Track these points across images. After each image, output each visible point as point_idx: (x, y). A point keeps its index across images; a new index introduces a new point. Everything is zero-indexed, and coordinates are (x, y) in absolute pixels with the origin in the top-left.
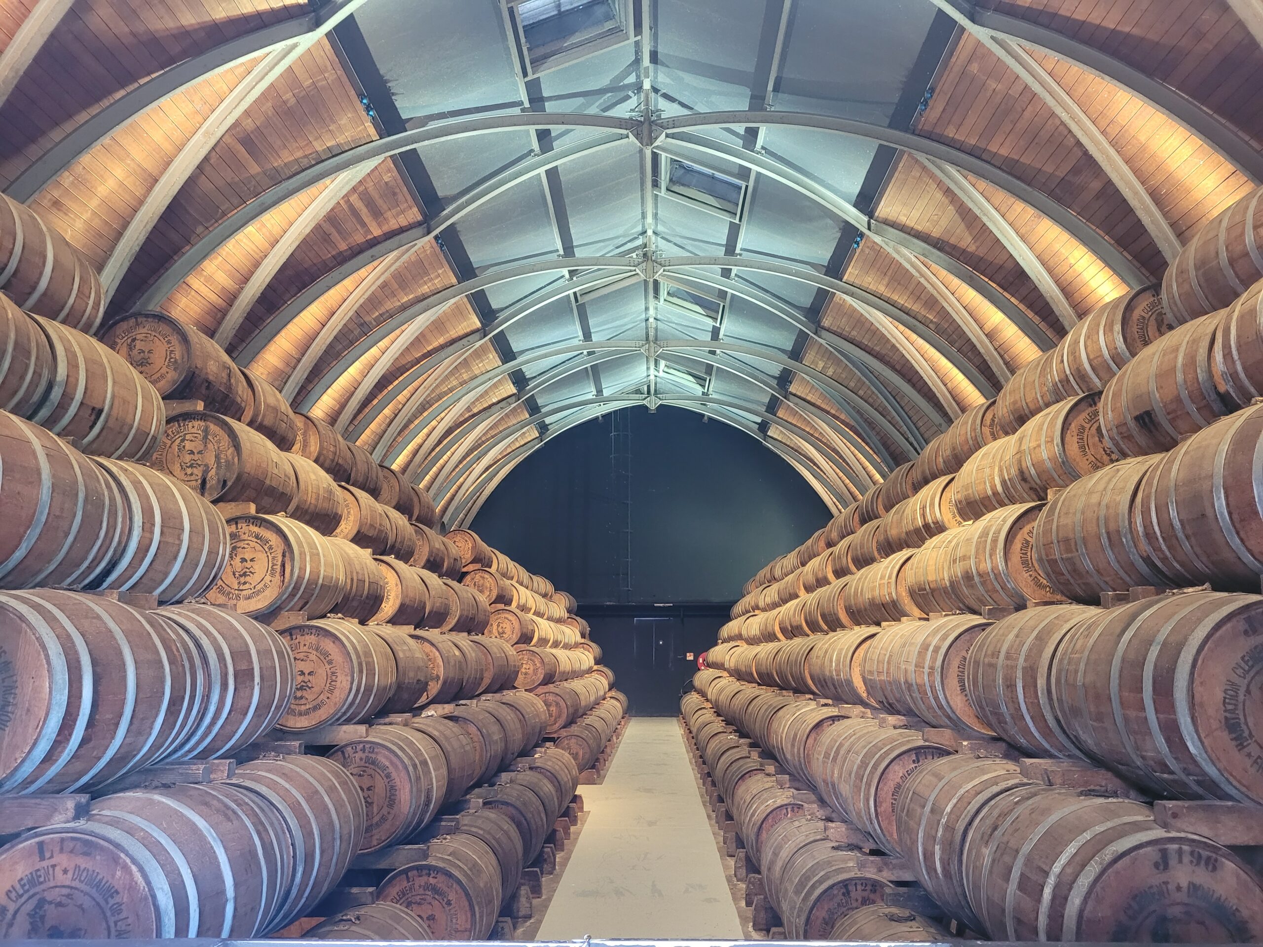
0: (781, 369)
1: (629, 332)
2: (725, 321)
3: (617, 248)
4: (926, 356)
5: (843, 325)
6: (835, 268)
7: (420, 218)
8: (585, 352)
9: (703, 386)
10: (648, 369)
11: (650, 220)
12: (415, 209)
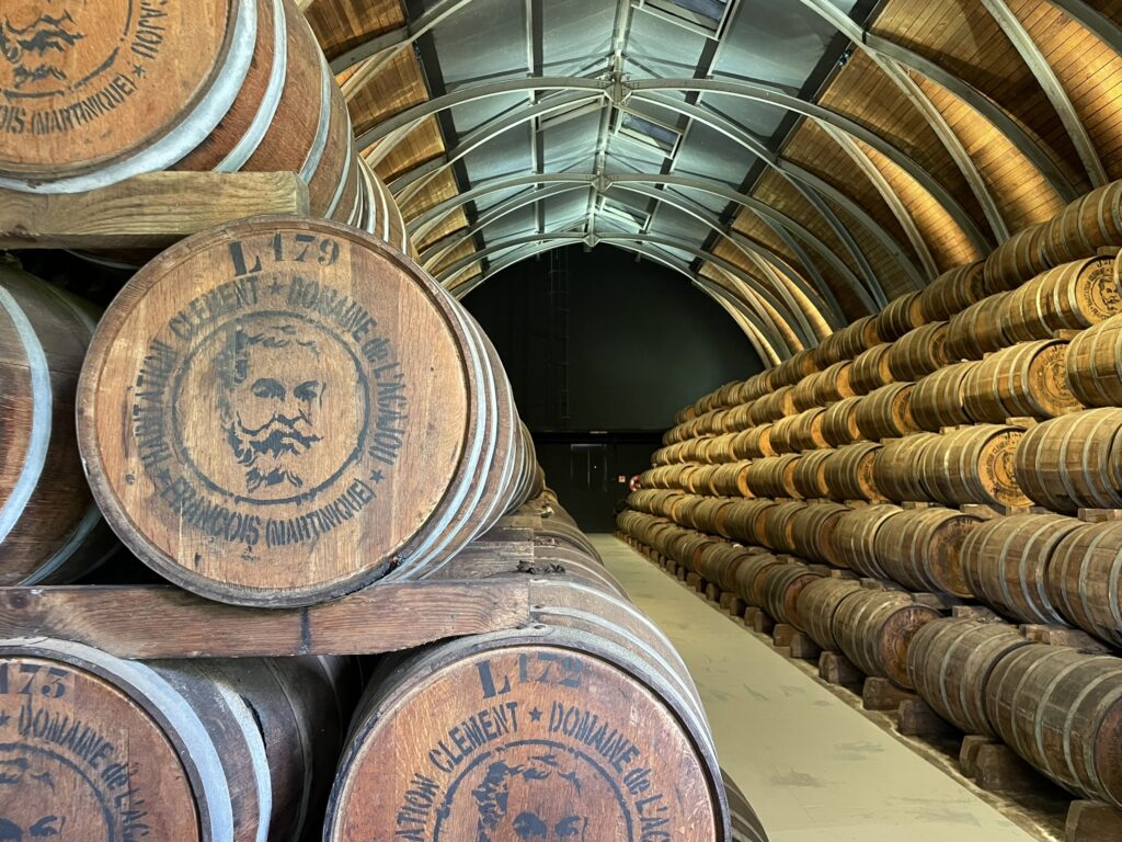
0: (726, 204)
1: (579, 166)
2: (679, 154)
3: (584, 70)
4: (893, 183)
5: (807, 153)
6: (809, 91)
7: (401, 18)
8: (536, 184)
9: (642, 225)
10: (589, 206)
11: (621, 38)
12: (398, 7)
